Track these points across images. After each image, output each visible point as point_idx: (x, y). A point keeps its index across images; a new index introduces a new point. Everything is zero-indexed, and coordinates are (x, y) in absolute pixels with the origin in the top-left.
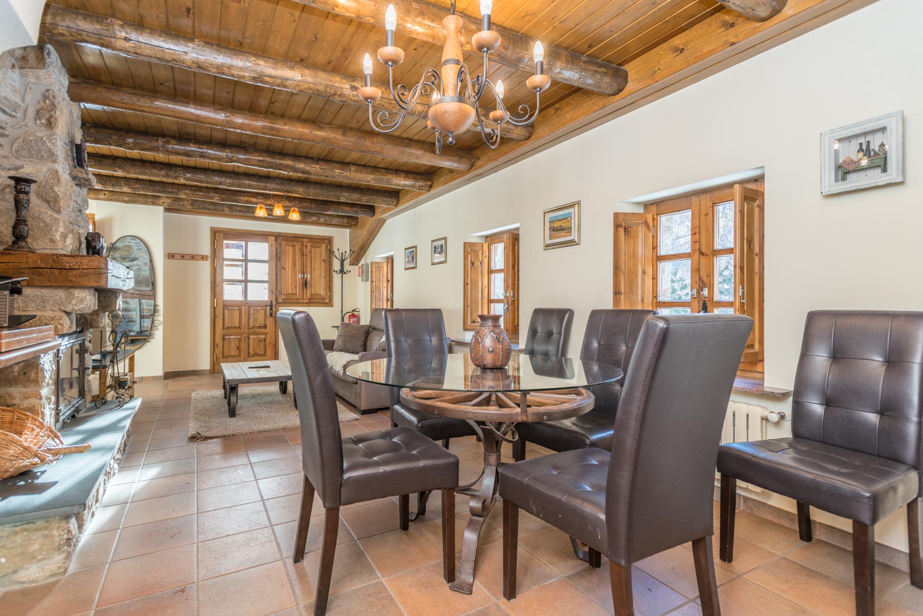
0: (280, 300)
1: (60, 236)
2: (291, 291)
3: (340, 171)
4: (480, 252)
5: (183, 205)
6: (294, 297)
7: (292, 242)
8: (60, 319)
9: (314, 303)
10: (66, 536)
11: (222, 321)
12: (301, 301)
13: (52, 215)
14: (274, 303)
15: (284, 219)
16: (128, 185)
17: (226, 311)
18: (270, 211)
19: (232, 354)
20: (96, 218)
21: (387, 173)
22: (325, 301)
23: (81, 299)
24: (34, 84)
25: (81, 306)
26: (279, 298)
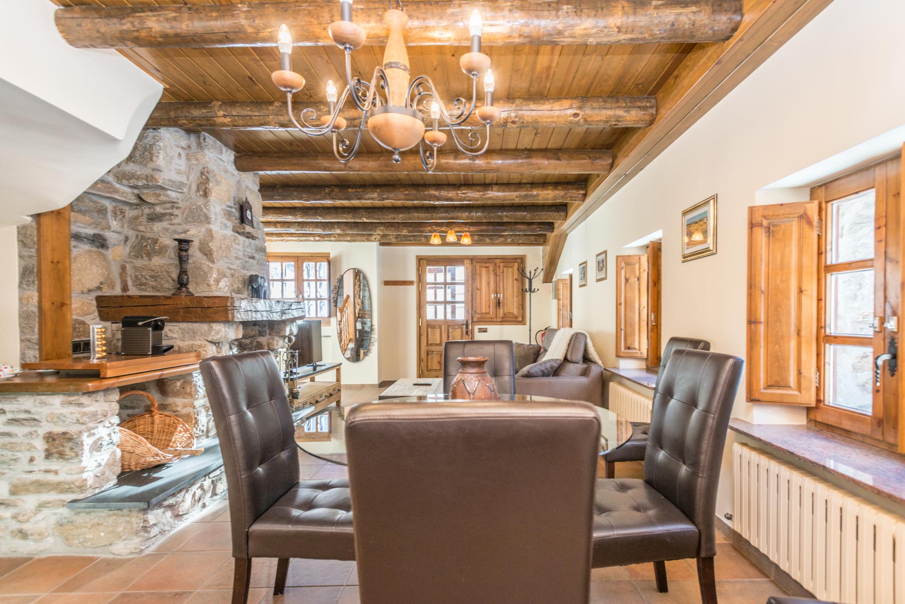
0: (475, 319)
1: (214, 281)
2: (485, 310)
3: (481, 193)
4: (637, 266)
5: (390, 239)
6: (488, 316)
7: (486, 263)
8: (205, 347)
9: (507, 321)
10: (142, 524)
11: (426, 339)
12: (495, 320)
13: (208, 265)
14: (470, 322)
15: (457, 244)
16: (340, 228)
17: (429, 329)
18: (443, 238)
19: (435, 368)
20: (331, 256)
21: (532, 188)
22: (518, 319)
23: (217, 332)
24: (196, 165)
25: (218, 336)
26: (477, 318)
